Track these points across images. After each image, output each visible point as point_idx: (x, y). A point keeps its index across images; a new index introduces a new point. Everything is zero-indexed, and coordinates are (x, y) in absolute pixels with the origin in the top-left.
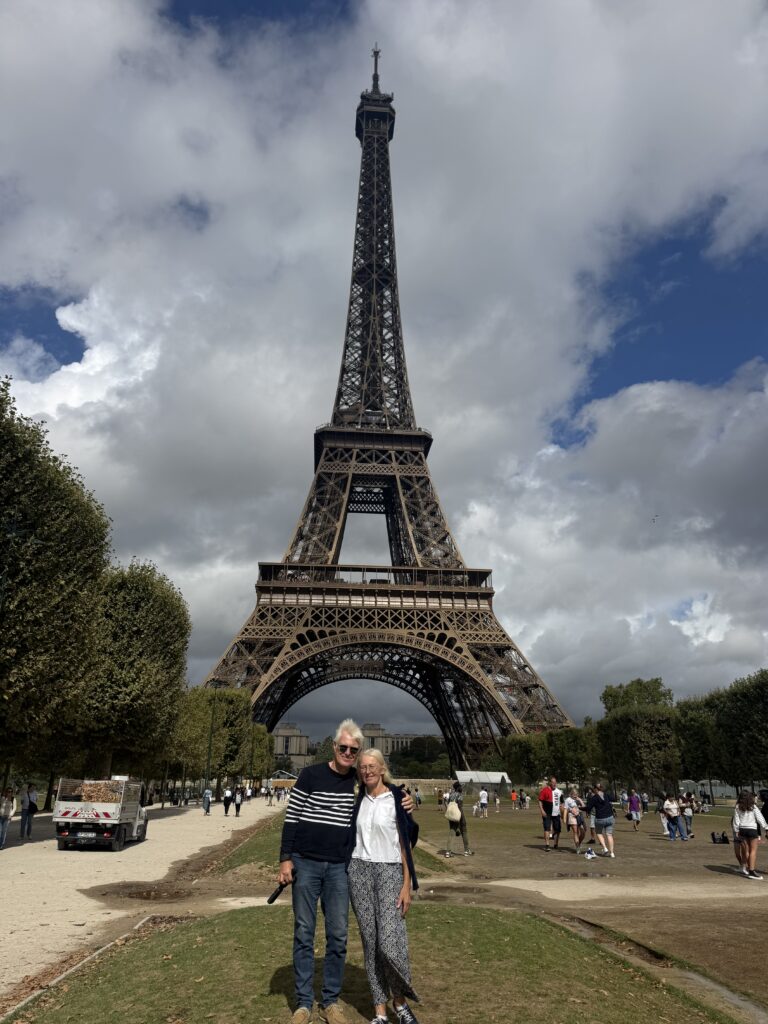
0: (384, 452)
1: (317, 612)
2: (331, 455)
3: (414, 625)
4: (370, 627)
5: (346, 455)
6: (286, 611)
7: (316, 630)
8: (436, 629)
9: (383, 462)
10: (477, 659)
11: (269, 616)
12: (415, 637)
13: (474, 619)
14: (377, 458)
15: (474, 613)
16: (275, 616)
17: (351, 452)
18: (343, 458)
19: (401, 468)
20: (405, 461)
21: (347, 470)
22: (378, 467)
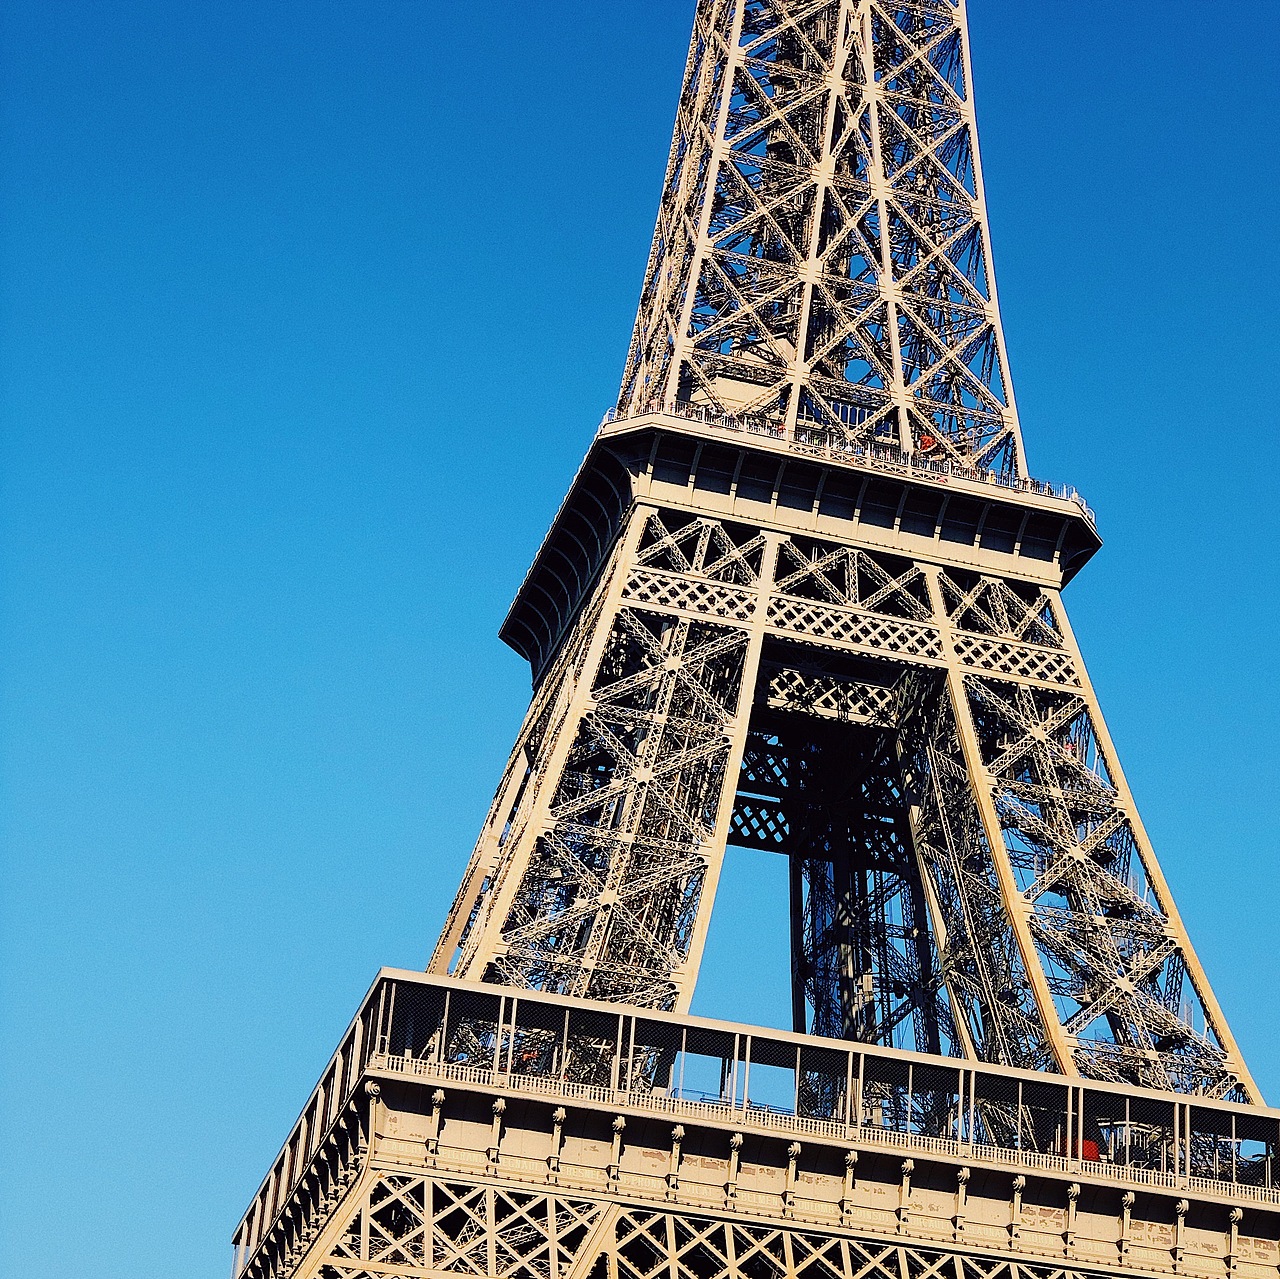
0: (897, 564)
1: (641, 1229)
2: (669, 540)
5: (736, 554)
6: (502, 1209)
9: (891, 606)
11: (428, 1221)
14: (868, 585)
16: (453, 1225)
17: (754, 542)
18: (720, 564)
19: (968, 644)
20: (985, 617)
21: (741, 616)
22: (874, 624)
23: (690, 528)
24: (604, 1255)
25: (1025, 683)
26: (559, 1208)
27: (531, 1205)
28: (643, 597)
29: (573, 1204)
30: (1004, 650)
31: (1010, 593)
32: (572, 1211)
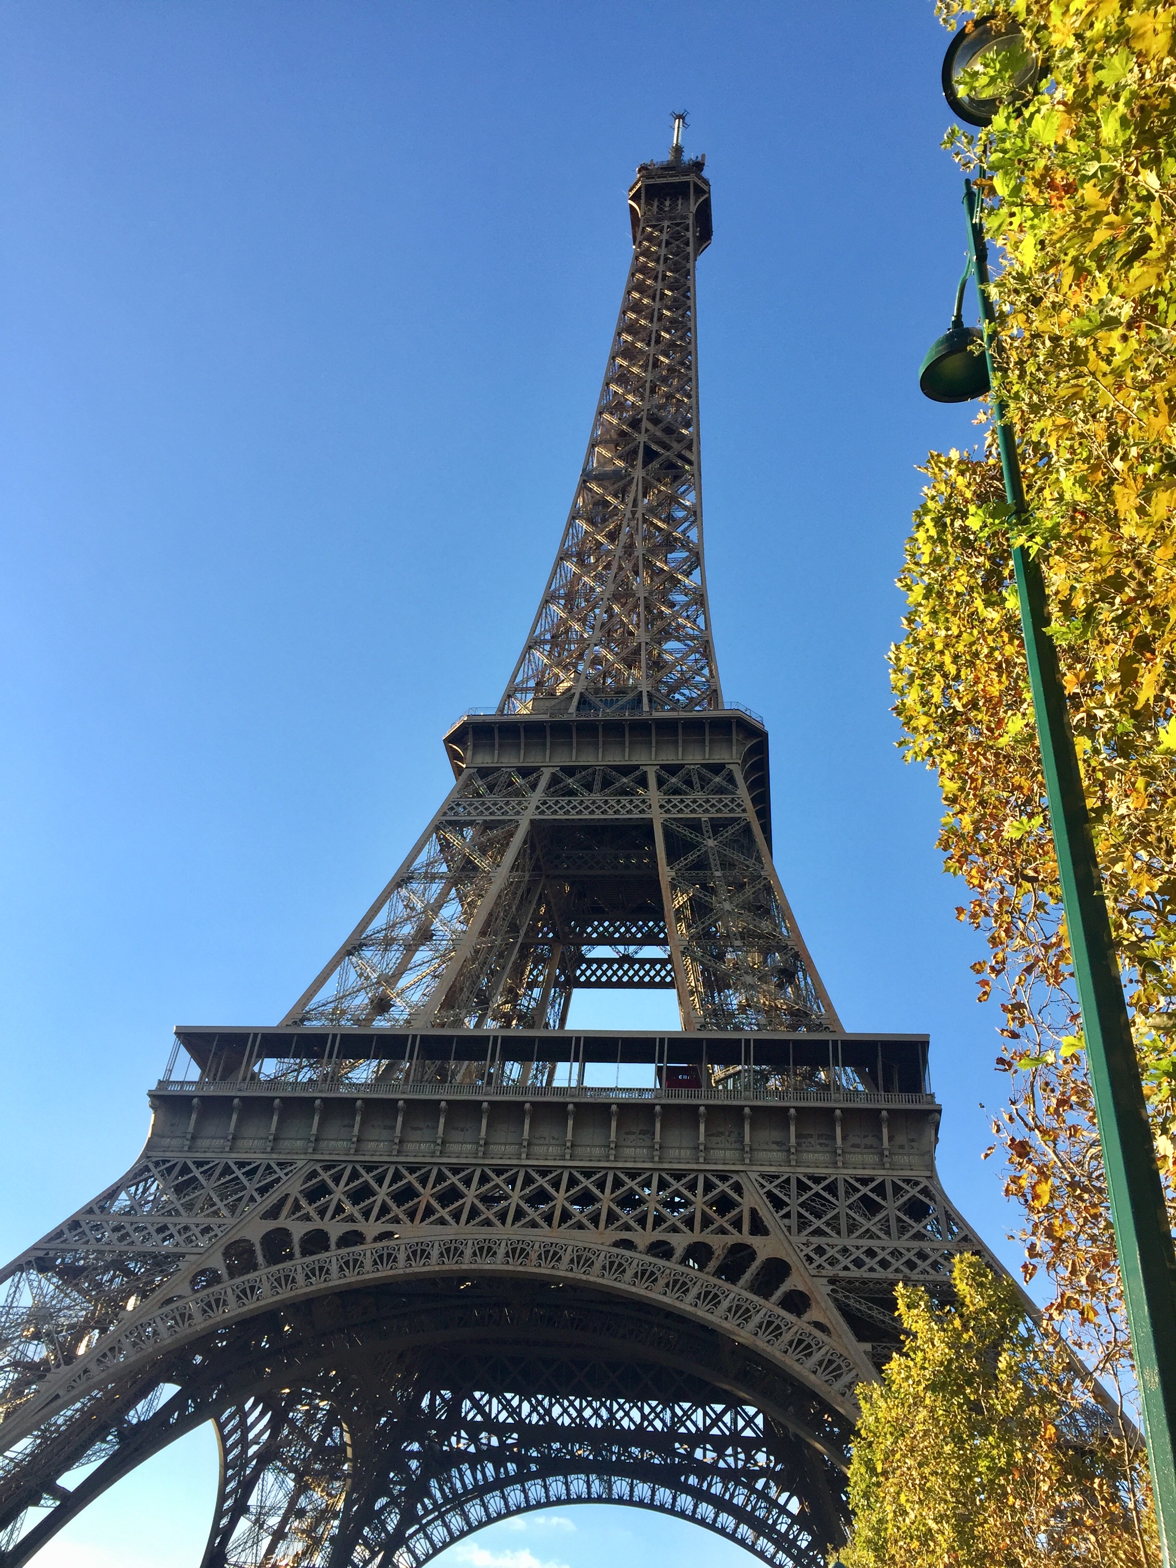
0: (627, 769)
1: (325, 1176)
2: (479, 783)
3: (642, 1221)
4: (488, 1223)
5: (523, 782)
7: (298, 1230)
8: (723, 1231)
9: (623, 792)
10: (861, 1338)
12: (639, 1258)
13: (865, 1199)
14: (607, 783)
15: (865, 1181)
17: (535, 775)
18: (510, 789)
20: (684, 787)
21: (518, 813)
22: (606, 802)
23: (495, 775)
24: (287, 1195)
25: (705, 817)
26: (269, 1167)
27: (248, 1168)
28: (455, 813)
29: (279, 1164)
31: (704, 771)
32: (276, 1168)
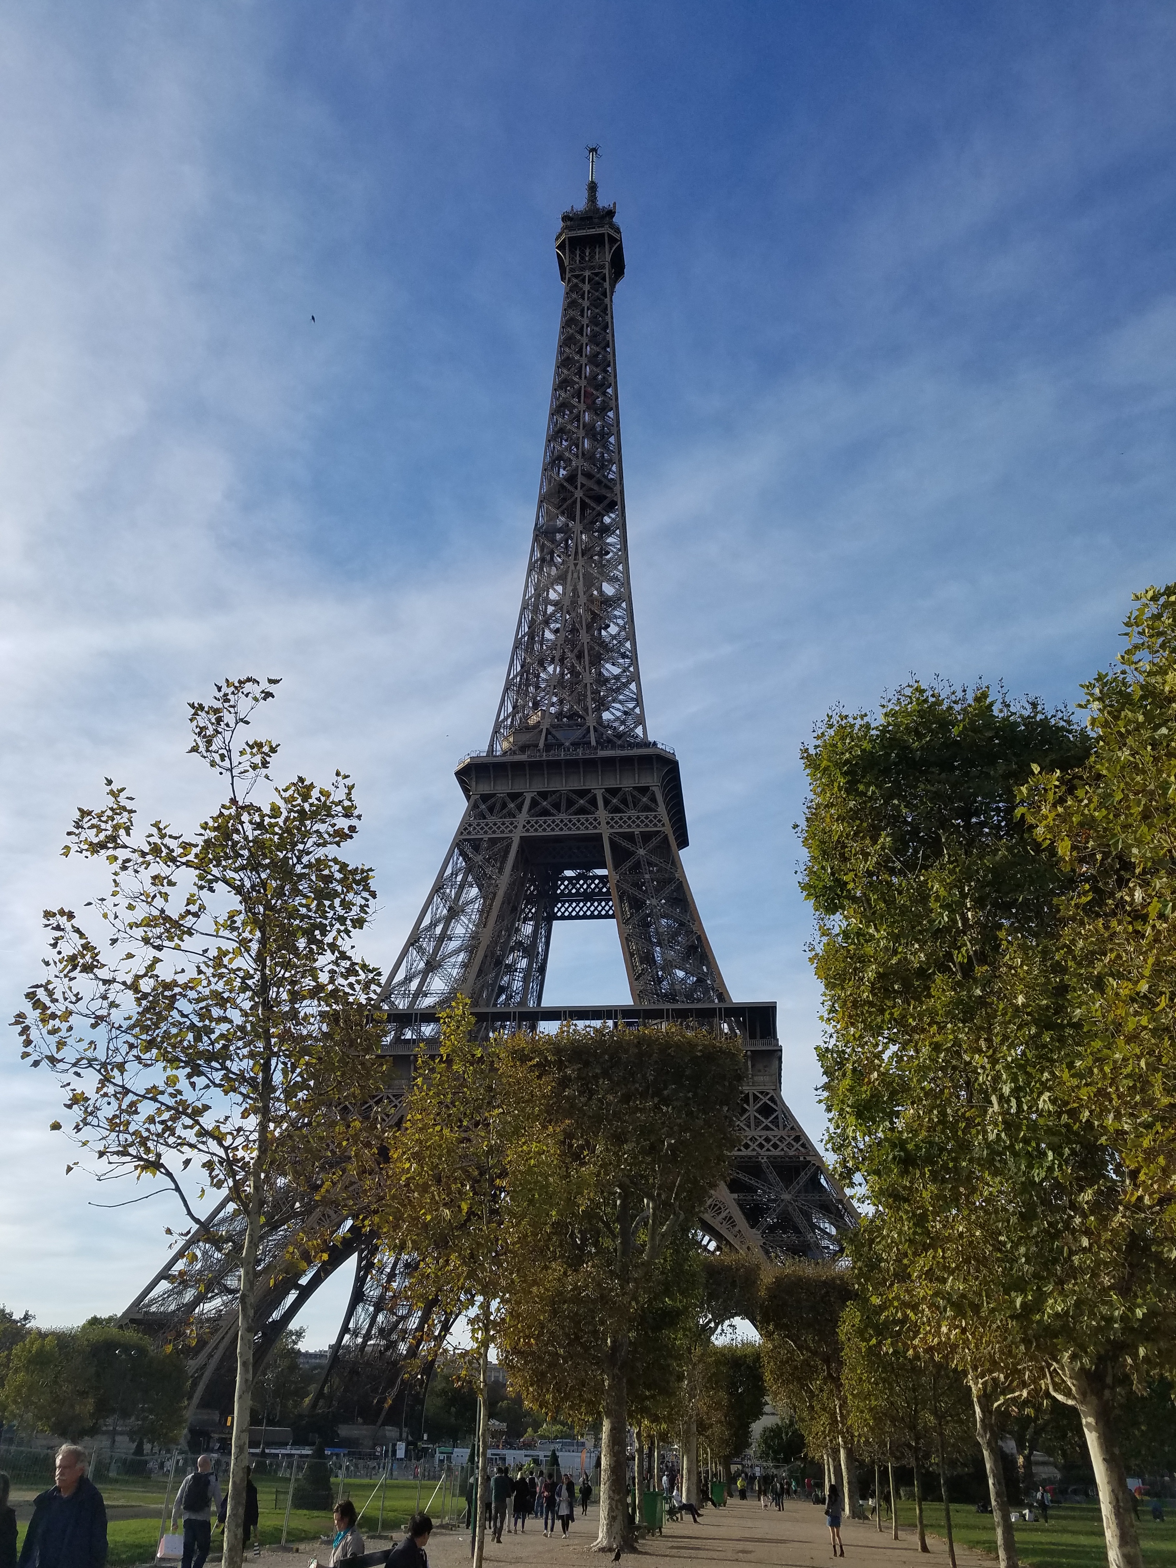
0: (582, 793)
2: (483, 807)
5: (512, 805)
9: (582, 811)
14: (570, 804)
17: (520, 800)
18: (504, 811)
19: (612, 819)
20: (622, 806)
21: (511, 831)
22: (570, 821)
23: (493, 800)
25: (637, 831)
28: (469, 833)
30: (629, 818)
31: (635, 793)
